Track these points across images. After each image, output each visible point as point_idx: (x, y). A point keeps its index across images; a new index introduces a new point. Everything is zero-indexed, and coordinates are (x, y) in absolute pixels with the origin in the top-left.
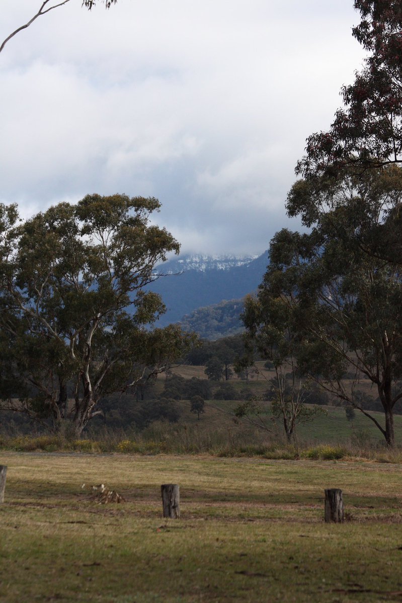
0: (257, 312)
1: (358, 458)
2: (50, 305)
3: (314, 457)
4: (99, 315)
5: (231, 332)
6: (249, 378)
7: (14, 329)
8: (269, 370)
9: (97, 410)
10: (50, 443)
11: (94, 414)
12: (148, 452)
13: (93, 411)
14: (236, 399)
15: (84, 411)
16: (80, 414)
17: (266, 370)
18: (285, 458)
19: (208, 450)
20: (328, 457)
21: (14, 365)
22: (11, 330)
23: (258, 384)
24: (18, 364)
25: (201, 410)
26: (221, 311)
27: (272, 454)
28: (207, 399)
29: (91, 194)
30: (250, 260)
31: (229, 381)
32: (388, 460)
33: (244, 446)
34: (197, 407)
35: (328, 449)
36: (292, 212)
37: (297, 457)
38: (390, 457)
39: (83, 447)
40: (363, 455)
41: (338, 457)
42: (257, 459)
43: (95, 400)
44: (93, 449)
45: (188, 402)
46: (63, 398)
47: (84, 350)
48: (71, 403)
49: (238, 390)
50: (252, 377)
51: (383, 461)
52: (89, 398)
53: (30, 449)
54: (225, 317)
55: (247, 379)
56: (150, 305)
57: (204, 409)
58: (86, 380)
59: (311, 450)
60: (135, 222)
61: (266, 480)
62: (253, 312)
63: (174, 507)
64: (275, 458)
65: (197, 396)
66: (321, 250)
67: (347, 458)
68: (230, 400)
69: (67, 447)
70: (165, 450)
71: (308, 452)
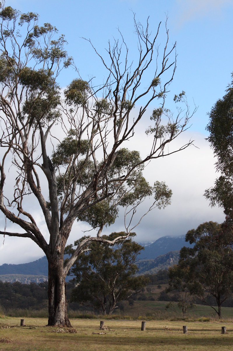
0: (173, 273)
1: (214, 321)
2: (100, 270)
3: (200, 321)
4: (118, 274)
5: (143, 273)
6: (152, 292)
7: (88, 278)
8: (159, 289)
9: (117, 306)
10: (117, 317)
11: (116, 307)
12: (148, 320)
13: (116, 306)
14: (146, 300)
15: (113, 306)
16: (111, 308)
17: (158, 289)
18: (192, 321)
19: (167, 319)
20: (205, 321)
21: (89, 290)
22: (87, 279)
23: (155, 294)
24: (90, 290)
25: (133, 304)
26: (138, 265)
27: (187, 320)
28: (135, 300)
29: (113, 232)
30: (150, 244)
31: (143, 293)
32: (223, 321)
33: (178, 318)
34: (131, 303)
35: (205, 318)
36: (187, 240)
37: (195, 321)
38: (224, 321)
39: (127, 318)
40: (216, 320)
41: (208, 321)
42: (182, 321)
43: (116, 302)
44: (131, 319)
45: (128, 301)
46: (105, 302)
47: (112, 285)
48: (108, 303)
49: (147, 296)
50: (153, 291)
51: (222, 322)
52: (114, 302)
53: (110, 319)
54: (140, 267)
55: (151, 292)
56: (133, 269)
57: (134, 304)
58: (113, 295)
59: (199, 319)
60: (128, 241)
61: (194, 327)
62: (172, 273)
63: (186, 331)
64: (188, 321)
65: (131, 299)
66: (197, 253)
67: (211, 321)
68: (144, 300)
69: (121, 318)
70: (154, 319)
71: (198, 319)
